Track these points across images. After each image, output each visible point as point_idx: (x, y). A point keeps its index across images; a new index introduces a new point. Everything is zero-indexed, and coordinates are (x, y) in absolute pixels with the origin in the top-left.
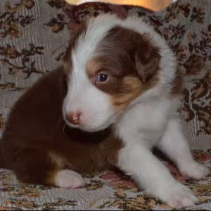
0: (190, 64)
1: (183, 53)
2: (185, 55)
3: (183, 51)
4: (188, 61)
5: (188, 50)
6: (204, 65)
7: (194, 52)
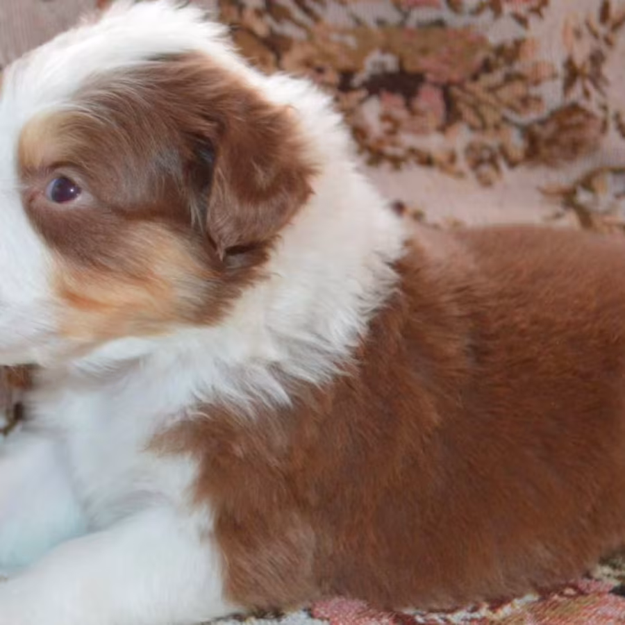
0: (546, 132)
1: (534, 91)
2: (538, 100)
3: (537, 82)
4: (543, 123)
5: (559, 83)
6: (595, 148)
7: (576, 94)
